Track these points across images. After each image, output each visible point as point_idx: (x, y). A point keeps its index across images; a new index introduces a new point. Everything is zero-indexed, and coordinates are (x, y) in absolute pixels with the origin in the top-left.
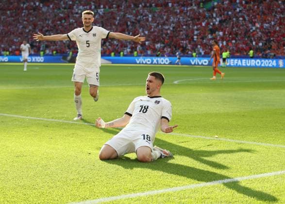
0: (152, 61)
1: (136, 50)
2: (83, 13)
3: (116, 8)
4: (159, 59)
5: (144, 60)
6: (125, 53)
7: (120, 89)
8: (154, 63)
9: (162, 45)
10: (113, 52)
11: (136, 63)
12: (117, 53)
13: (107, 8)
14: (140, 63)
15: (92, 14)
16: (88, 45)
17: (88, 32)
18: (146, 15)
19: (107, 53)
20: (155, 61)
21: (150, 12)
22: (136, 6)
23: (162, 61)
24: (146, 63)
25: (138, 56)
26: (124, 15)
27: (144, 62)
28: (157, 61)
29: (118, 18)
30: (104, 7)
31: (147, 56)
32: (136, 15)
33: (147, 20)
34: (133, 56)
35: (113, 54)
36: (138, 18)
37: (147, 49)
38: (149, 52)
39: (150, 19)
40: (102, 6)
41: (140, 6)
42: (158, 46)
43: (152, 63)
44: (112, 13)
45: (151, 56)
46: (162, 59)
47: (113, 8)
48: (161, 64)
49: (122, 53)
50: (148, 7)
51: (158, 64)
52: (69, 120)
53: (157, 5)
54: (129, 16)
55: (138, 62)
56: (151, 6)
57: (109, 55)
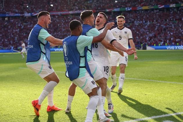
0: (175, 48)
1: (166, 43)
2: (117, 18)
3: (155, 22)
4: (178, 47)
5: (171, 47)
6: (161, 44)
7: (160, 62)
8: (176, 49)
9: (180, 40)
10: (155, 43)
11: (167, 49)
12: (157, 45)
13: (151, 22)
14: (169, 49)
15: (123, 18)
16: (120, 38)
17: (121, 30)
18: (171, 25)
20: (176, 48)
21: (173, 23)
22: (166, 20)
23: (180, 48)
24: (172, 49)
25: (168, 45)
26: (160, 25)
27: (171, 49)
28: (177, 48)
29: (157, 27)
30: (150, 22)
31: (172, 45)
32: (166, 25)
33: (172, 28)
34: (165, 45)
35: (155, 45)
36: (167, 27)
37: (172, 42)
38: (173, 43)
39: (173, 27)
40: (149, 21)
41: (168, 20)
42: (177, 40)
43: (175, 49)
44: (154, 24)
45: (174, 45)
46: (180, 47)
47: (154, 22)
48: (179, 49)
49: (159, 44)
50: (171, 21)
51: (178, 49)
52: (135, 78)
53: (176, 20)
54: (162, 26)
55: (168, 49)
56: (173, 20)
57: (153, 45)
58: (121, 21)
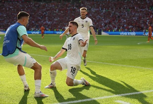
0: (128, 34)
1: (120, 29)
2: (80, 9)
3: (111, 9)
4: (130, 33)
5: (124, 33)
6: (115, 30)
7: (113, 47)
8: (128, 35)
9: (132, 27)
10: (109, 29)
11: (120, 35)
12: (111, 31)
13: (107, 9)
14: (122, 35)
15: (86, 9)
16: (83, 26)
17: (83, 19)
18: (125, 13)
19: (107, 30)
20: (129, 34)
21: (126, 11)
22: (120, 8)
23: (132, 34)
24: (125, 35)
25: (121, 31)
26: (115, 13)
27: (124, 34)
28: (130, 34)
29: (112, 14)
30: (105, 9)
31: (125, 31)
32: (120, 13)
33: (125, 15)
34: (119, 31)
35: (109, 31)
36: (121, 14)
37: (125, 29)
38: (126, 30)
39: (127, 15)
41: (122, 8)
42: (130, 27)
43: (127, 35)
44: (109, 12)
45: (127, 31)
46: (132, 33)
47: (109, 9)
48: (131, 35)
49: (113, 30)
50: (125, 9)
51: (130, 35)
52: (90, 61)
53: (129, 8)
54: (117, 13)
55: (121, 34)
56: (127, 9)
58: (84, 12)
